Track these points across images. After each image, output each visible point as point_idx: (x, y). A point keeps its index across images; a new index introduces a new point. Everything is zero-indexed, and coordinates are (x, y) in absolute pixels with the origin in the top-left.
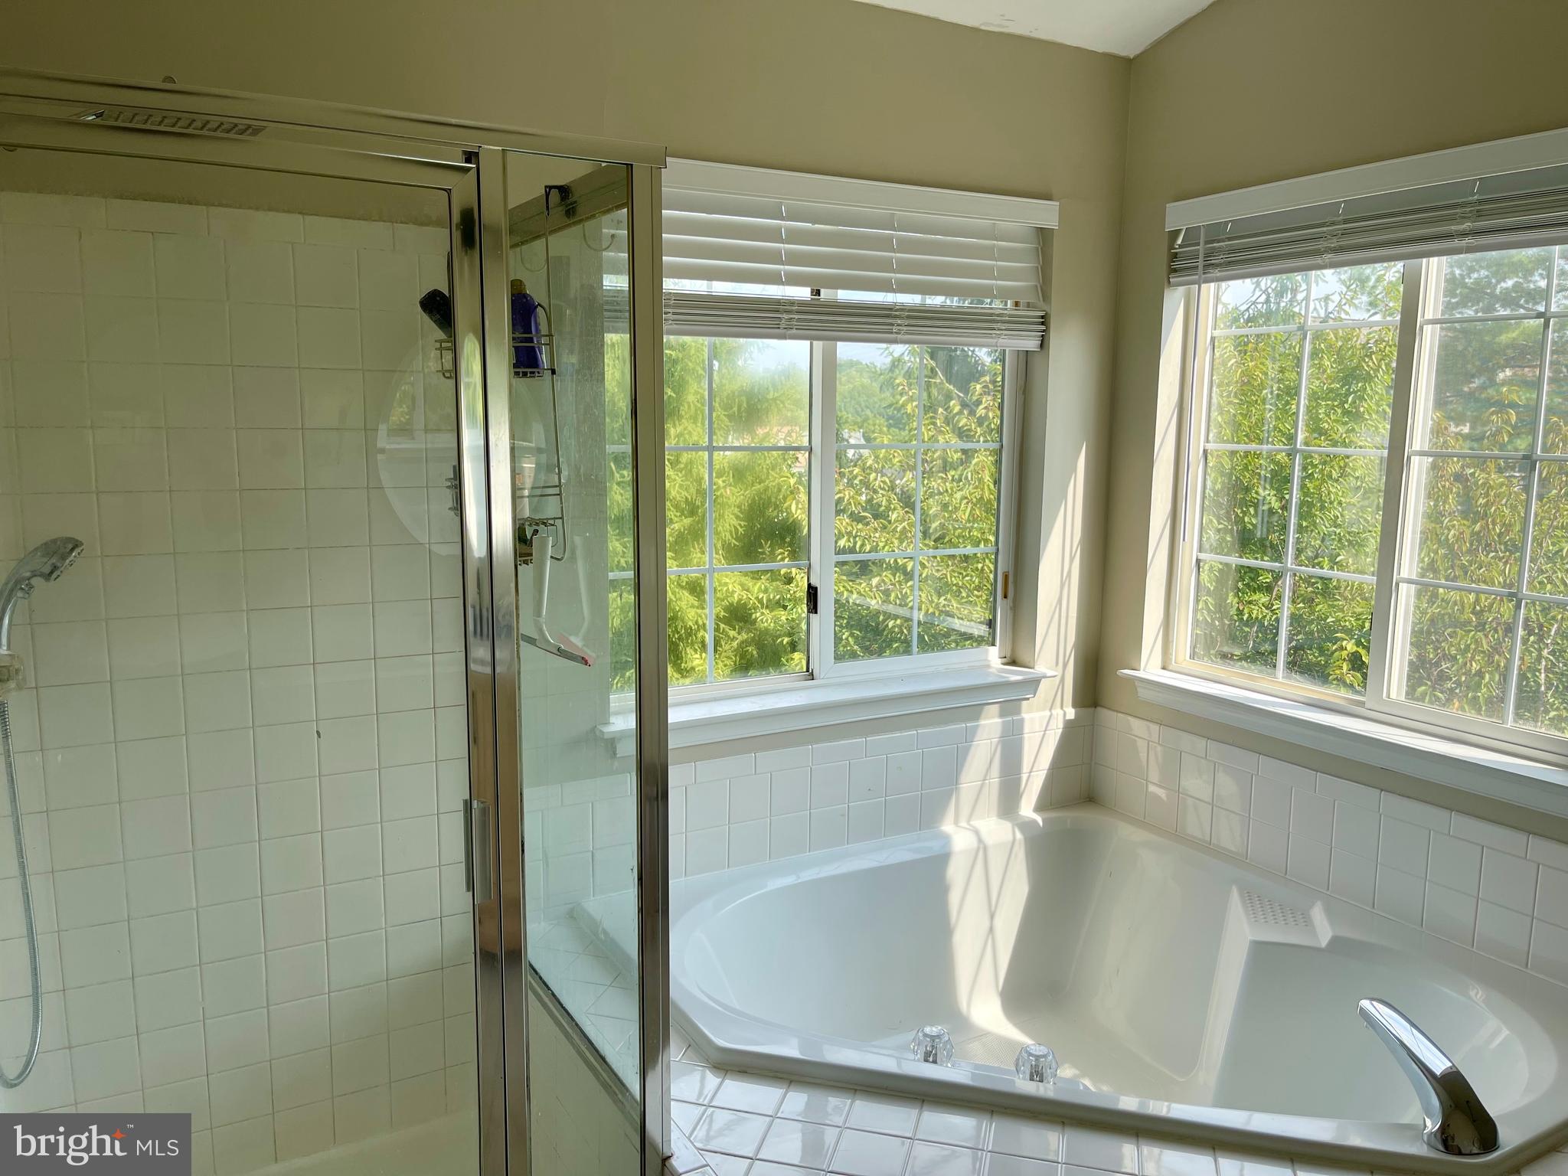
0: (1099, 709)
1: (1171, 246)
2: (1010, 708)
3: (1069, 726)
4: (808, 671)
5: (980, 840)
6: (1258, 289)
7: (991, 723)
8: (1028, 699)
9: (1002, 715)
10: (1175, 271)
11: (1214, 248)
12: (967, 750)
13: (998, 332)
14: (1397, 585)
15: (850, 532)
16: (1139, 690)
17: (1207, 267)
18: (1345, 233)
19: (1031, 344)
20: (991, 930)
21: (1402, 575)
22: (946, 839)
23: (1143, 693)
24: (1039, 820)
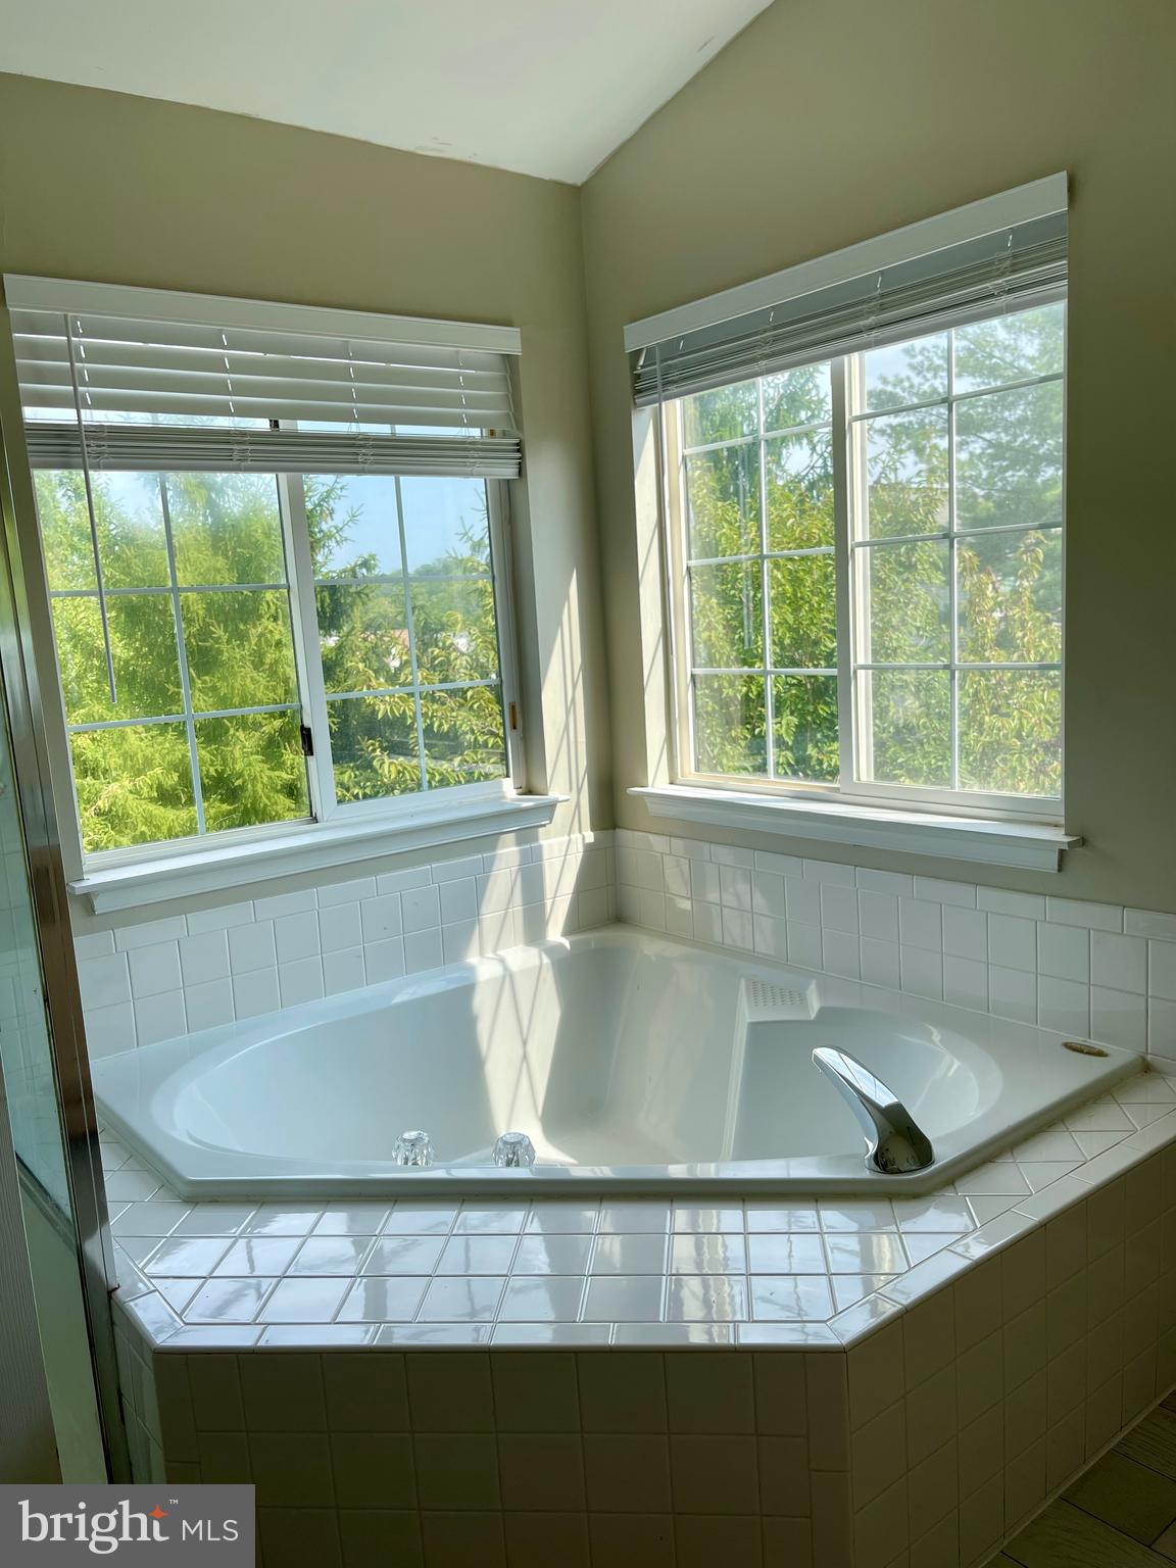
0: (617, 830)
1: (634, 367)
2: (526, 836)
3: (589, 850)
4: (311, 816)
5: (506, 968)
6: (815, 455)
7: (508, 852)
8: (544, 825)
9: (518, 843)
10: (640, 391)
11: (670, 366)
12: (486, 880)
13: (473, 460)
14: (855, 672)
15: (426, 713)
16: (649, 805)
17: (667, 383)
18: (776, 339)
19: (510, 472)
20: (525, 1057)
21: (859, 663)
22: (472, 969)
23: (654, 808)
24: (567, 944)
